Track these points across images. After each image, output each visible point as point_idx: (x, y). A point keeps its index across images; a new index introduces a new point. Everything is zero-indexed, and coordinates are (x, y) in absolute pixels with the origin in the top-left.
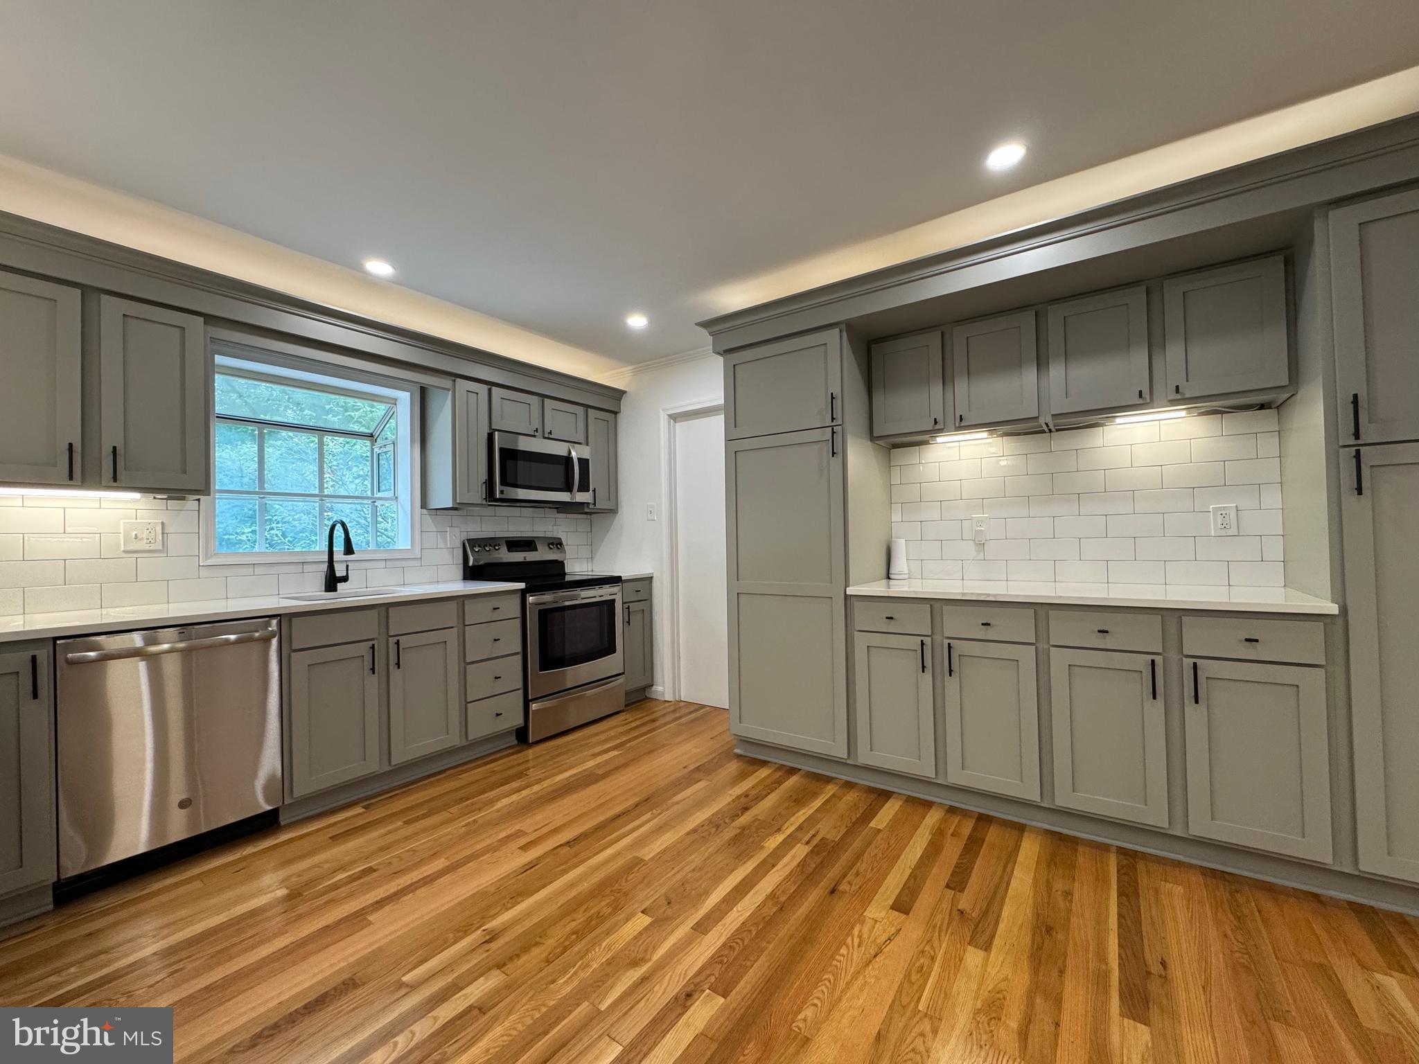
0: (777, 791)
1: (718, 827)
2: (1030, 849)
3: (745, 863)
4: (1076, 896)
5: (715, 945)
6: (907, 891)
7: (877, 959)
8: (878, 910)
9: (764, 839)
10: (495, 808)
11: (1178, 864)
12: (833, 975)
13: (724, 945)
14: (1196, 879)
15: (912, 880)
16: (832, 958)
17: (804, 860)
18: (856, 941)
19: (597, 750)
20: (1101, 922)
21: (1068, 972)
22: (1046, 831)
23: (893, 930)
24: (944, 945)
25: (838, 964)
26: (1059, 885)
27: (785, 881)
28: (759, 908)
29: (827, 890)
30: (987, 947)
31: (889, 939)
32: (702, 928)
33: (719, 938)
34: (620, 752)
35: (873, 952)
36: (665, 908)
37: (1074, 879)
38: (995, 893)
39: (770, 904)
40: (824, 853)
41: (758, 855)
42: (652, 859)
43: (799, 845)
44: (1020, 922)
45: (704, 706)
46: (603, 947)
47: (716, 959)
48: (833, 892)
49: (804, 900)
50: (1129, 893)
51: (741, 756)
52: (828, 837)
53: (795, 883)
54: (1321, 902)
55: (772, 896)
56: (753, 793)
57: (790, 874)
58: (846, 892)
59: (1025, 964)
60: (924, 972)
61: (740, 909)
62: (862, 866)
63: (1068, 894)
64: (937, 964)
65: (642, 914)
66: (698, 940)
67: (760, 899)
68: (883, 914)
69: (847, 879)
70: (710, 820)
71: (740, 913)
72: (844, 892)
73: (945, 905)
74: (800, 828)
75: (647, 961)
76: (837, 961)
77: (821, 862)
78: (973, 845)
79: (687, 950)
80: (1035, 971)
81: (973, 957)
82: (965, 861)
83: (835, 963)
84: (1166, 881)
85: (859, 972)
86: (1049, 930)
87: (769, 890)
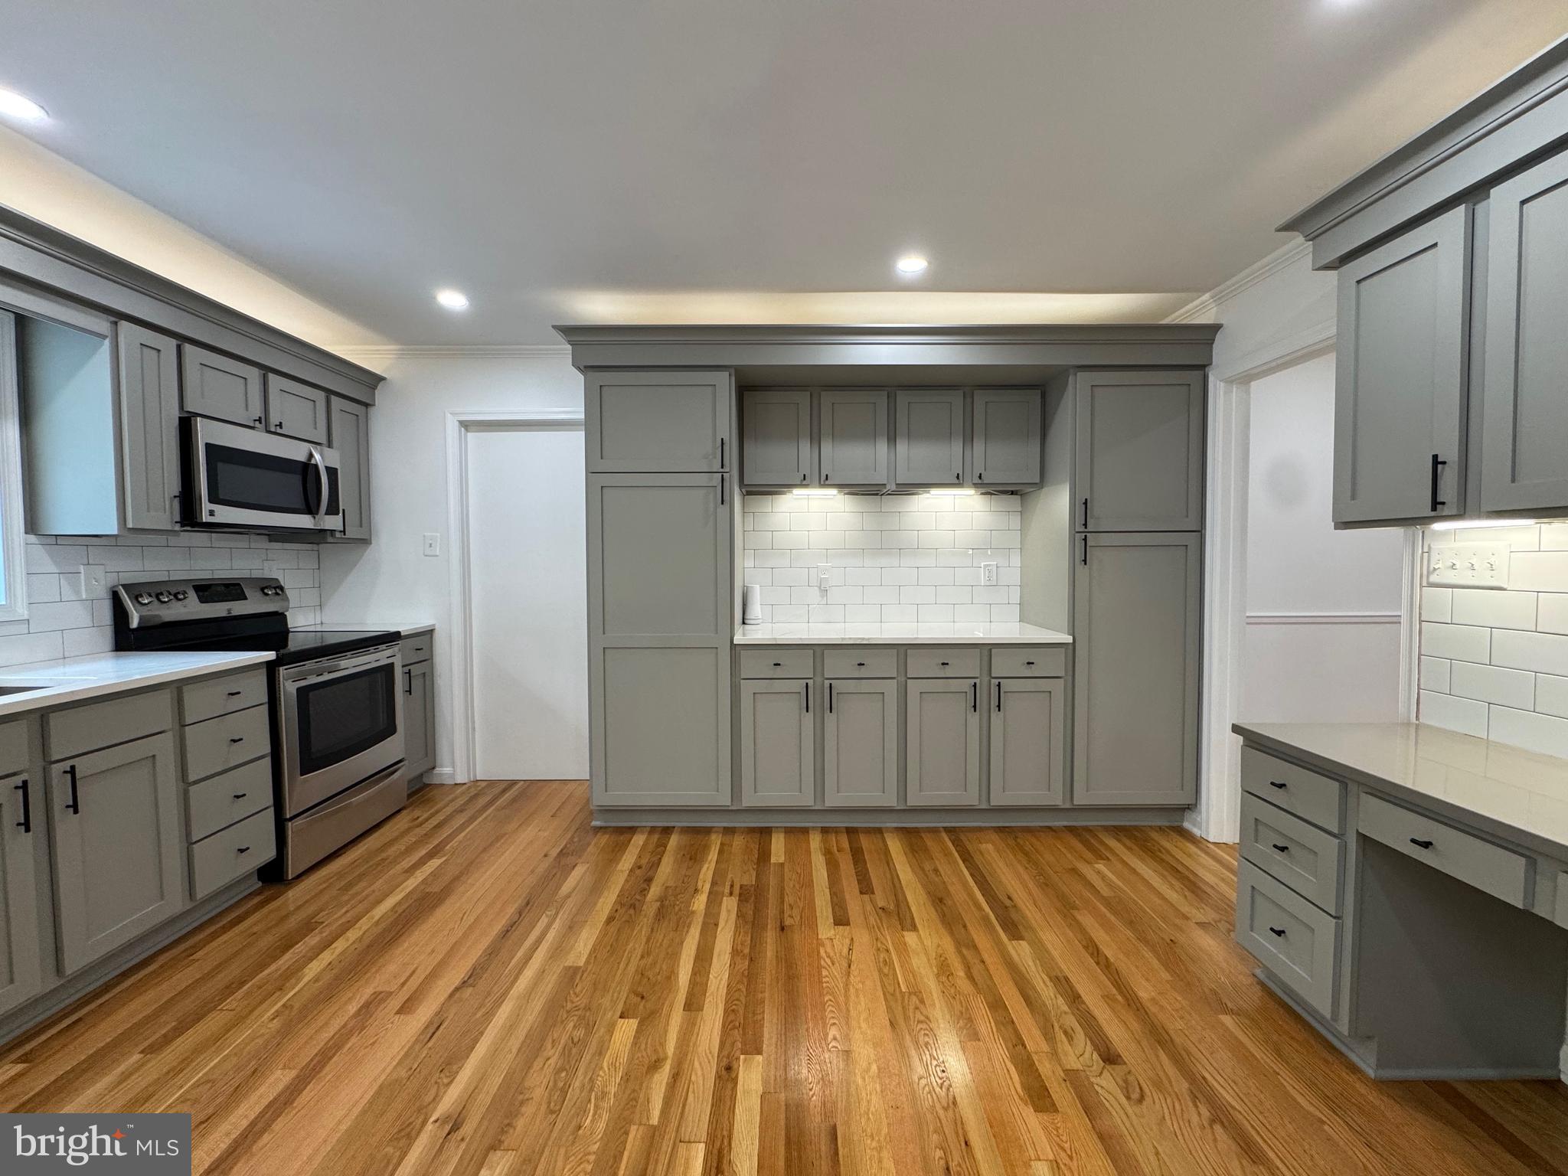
0: (667, 853)
1: (633, 906)
2: (895, 846)
3: (687, 932)
4: (941, 870)
5: (718, 1016)
6: (837, 907)
7: (852, 967)
8: (826, 930)
9: (688, 904)
10: (306, 980)
11: (980, 829)
12: (830, 995)
13: (726, 1011)
14: (994, 837)
15: (835, 897)
16: (821, 982)
17: (739, 910)
18: (828, 961)
19: (406, 863)
20: (965, 885)
21: (968, 925)
22: (897, 829)
23: (848, 941)
24: (888, 938)
25: (828, 984)
26: (928, 866)
27: (737, 935)
28: (732, 967)
29: (778, 929)
30: (914, 928)
31: (850, 949)
32: (693, 1004)
33: (717, 1008)
34: (444, 859)
35: (846, 965)
36: (642, 1004)
37: (932, 859)
38: (894, 887)
39: (738, 960)
40: (752, 899)
41: (695, 920)
42: (588, 962)
43: (725, 898)
44: (922, 903)
45: (514, 782)
46: (606, 1069)
47: (727, 1028)
48: (782, 929)
49: (764, 945)
50: (967, 857)
51: (601, 828)
52: (745, 883)
53: (746, 933)
54: (1055, 831)
55: (735, 952)
56: (644, 862)
57: (736, 927)
58: (793, 925)
59: (943, 931)
60: (888, 963)
61: (716, 975)
62: (789, 899)
63: (936, 870)
64: (893, 954)
65: (623, 1020)
66: (699, 1019)
67: (727, 958)
68: (832, 932)
69: (786, 915)
70: (620, 902)
71: (719, 978)
72: (791, 926)
73: (869, 907)
74: (714, 883)
75: (666, 1058)
76: (826, 982)
77: (755, 907)
78: (857, 854)
79: (696, 1031)
80: (952, 933)
81: (910, 938)
82: (860, 869)
83: (824, 985)
84: (981, 843)
85: (847, 985)
86: (941, 900)
87: (729, 949)
